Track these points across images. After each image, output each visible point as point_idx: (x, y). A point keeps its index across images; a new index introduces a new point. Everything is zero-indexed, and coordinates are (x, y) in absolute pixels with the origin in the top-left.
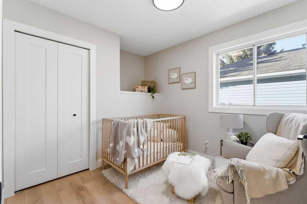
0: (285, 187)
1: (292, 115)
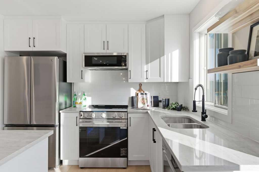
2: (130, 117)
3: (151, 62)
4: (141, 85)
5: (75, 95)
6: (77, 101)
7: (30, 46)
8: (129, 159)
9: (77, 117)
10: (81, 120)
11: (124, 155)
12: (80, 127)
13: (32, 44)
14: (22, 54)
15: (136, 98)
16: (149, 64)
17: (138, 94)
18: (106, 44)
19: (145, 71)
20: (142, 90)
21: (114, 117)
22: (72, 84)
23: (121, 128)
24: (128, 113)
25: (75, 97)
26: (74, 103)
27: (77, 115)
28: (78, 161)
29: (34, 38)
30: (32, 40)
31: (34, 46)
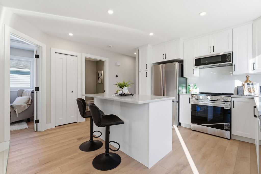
0: (27, 108)
1: (27, 90)
2: (234, 101)
3: (259, 55)
4: (249, 76)
5: (189, 85)
6: (190, 89)
7: (163, 59)
8: (232, 133)
9: (190, 98)
10: (192, 100)
11: (228, 129)
12: (192, 104)
13: (164, 58)
14: (160, 63)
15: (242, 88)
16: (257, 57)
17: (244, 84)
18: (212, 48)
19: (252, 64)
20: (249, 81)
21: (218, 100)
22: (187, 79)
23: (224, 108)
24: (231, 98)
25: (189, 87)
26: (188, 90)
27: (190, 97)
28: (191, 125)
29: (166, 54)
30: (164, 55)
31: (166, 58)
